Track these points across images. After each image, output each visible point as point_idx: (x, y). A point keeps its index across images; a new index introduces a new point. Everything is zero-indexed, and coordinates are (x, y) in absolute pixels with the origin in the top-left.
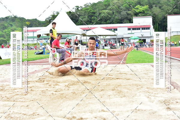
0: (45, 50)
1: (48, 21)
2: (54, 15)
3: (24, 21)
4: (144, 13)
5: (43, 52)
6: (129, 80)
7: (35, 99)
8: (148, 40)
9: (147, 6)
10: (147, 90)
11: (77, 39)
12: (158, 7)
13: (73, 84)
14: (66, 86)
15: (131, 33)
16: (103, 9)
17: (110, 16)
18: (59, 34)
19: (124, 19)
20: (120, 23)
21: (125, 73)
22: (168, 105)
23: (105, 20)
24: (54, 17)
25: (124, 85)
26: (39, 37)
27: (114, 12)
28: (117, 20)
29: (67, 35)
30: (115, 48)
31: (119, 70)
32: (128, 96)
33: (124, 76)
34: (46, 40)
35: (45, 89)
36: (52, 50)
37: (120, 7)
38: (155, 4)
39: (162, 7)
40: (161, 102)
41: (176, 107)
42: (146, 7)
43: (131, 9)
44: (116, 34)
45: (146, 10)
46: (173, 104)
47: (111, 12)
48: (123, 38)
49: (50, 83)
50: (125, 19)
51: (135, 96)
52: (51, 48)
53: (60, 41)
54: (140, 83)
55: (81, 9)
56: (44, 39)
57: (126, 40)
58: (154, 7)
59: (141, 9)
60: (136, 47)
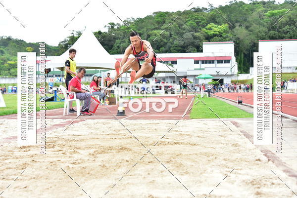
0: (57, 93)
1: (64, 46)
2: (73, 37)
3: (23, 45)
4: (221, 36)
5: (53, 97)
6: (194, 146)
7: (38, 176)
8: (227, 81)
9: (227, 25)
10: (224, 162)
11: (109, 76)
12: (243, 28)
13: (103, 152)
14: (90, 154)
16: (154, 29)
17: (165, 40)
18: (80, 69)
19: (188, 46)
20: (181, 52)
21: (189, 135)
22: (259, 188)
23: (158, 46)
24: (73, 40)
25: (187, 155)
26: (48, 73)
27: (172, 33)
28: (176, 47)
29: (95, 70)
31: (178, 130)
32: (193, 173)
33: (186, 139)
34: (59, 78)
35: (55, 159)
36: (68, 94)
37: (182, 25)
38: (239, 22)
39: (251, 26)
40: (246, 183)
41: (271, 192)
42: (224, 26)
43: (200, 29)
44: (175, 70)
45: (225, 31)
46: (266, 186)
47: (167, 33)
48: (185, 77)
49: (64, 149)
50: (190, 45)
51: (204, 173)
52: (68, 92)
53: (83, 80)
54: (213, 151)
55: (118, 27)
56: (56, 76)
58: (237, 27)
59: (216, 29)
60: (208, 91)
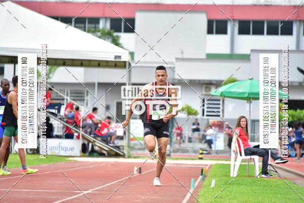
15: (232, 57)
30: (110, 155)
44: (125, 58)
57: (194, 100)
